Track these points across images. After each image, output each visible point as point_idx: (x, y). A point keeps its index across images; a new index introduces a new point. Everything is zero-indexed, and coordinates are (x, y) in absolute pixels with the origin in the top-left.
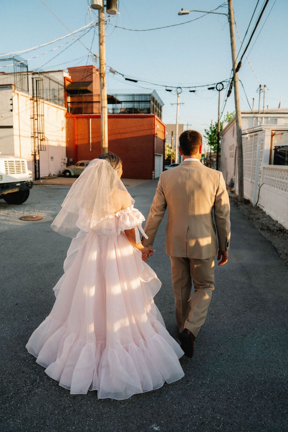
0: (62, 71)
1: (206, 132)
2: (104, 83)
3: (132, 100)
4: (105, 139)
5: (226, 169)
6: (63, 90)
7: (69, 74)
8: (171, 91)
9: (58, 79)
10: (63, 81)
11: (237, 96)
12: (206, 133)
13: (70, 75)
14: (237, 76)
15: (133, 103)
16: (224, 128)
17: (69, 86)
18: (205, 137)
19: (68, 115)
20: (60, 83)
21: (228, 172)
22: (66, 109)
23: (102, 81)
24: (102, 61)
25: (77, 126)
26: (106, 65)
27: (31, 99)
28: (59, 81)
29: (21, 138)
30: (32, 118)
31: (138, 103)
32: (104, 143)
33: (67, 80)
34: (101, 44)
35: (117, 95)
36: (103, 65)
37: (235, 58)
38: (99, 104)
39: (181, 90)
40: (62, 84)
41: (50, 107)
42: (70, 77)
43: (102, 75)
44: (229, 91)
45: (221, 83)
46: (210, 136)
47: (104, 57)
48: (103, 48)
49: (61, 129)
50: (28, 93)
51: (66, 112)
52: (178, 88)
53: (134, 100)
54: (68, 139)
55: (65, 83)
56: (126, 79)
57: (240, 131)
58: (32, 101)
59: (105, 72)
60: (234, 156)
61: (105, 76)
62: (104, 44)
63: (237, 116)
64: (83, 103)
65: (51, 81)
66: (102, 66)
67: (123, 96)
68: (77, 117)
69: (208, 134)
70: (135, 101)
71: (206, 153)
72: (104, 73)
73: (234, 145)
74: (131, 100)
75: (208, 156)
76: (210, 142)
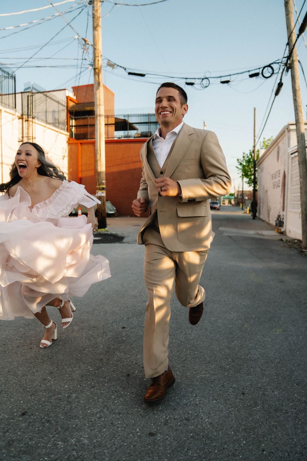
0: (65, 89)
1: (239, 162)
2: (100, 81)
3: (148, 121)
4: (100, 159)
5: (268, 204)
6: (66, 111)
7: (73, 93)
8: (194, 85)
9: (58, 98)
10: (66, 101)
11: (296, 83)
12: (239, 164)
13: (74, 95)
14: (296, 53)
15: (149, 125)
16: (260, 155)
17: (73, 107)
18: (238, 168)
19: (71, 140)
20: (60, 102)
21: (270, 209)
22: (68, 134)
23: (97, 78)
24: (97, 51)
25: (81, 153)
26: (102, 57)
27: (20, 118)
28: (59, 99)
29: (4, 165)
30: (20, 140)
31: (155, 124)
32: (99, 165)
33: (70, 100)
34: (95, 28)
35: (129, 116)
36: (98, 56)
37: (293, 24)
38: (108, 127)
39: (208, 83)
40: (64, 104)
41: (46, 130)
42: (75, 98)
43: (97, 71)
44: (279, 84)
45: (269, 66)
46: (244, 166)
47: (100, 46)
48: (98, 33)
49: (62, 158)
50: (15, 109)
51: (68, 137)
52: (203, 79)
53: (150, 121)
54: (70, 170)
55: (67, 104)
56: (130, 74)
57: (302, 137)
58: (21, 120)
59: (101, 66)
60: (281, 185)
61: (101, 72)
62: (100, 29)
63: (298, 113)
64: (89, 127)
65: (47, 98)
66: (97, 59)
67: (137, 116)
68: (81, 144)
69: (241, 164)
70: (151, 123)
71: (236, 191)
72: (99, 67)
73: (279, 170)
74: (146, 121)
75: (240, 194)
76: (244, 174)
